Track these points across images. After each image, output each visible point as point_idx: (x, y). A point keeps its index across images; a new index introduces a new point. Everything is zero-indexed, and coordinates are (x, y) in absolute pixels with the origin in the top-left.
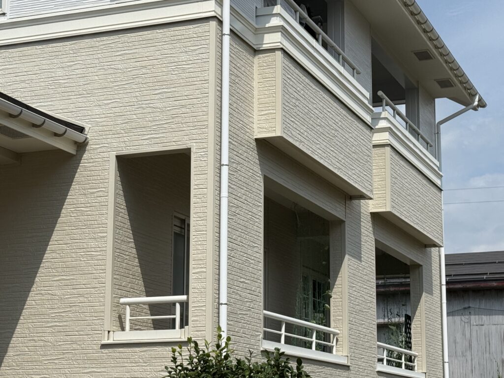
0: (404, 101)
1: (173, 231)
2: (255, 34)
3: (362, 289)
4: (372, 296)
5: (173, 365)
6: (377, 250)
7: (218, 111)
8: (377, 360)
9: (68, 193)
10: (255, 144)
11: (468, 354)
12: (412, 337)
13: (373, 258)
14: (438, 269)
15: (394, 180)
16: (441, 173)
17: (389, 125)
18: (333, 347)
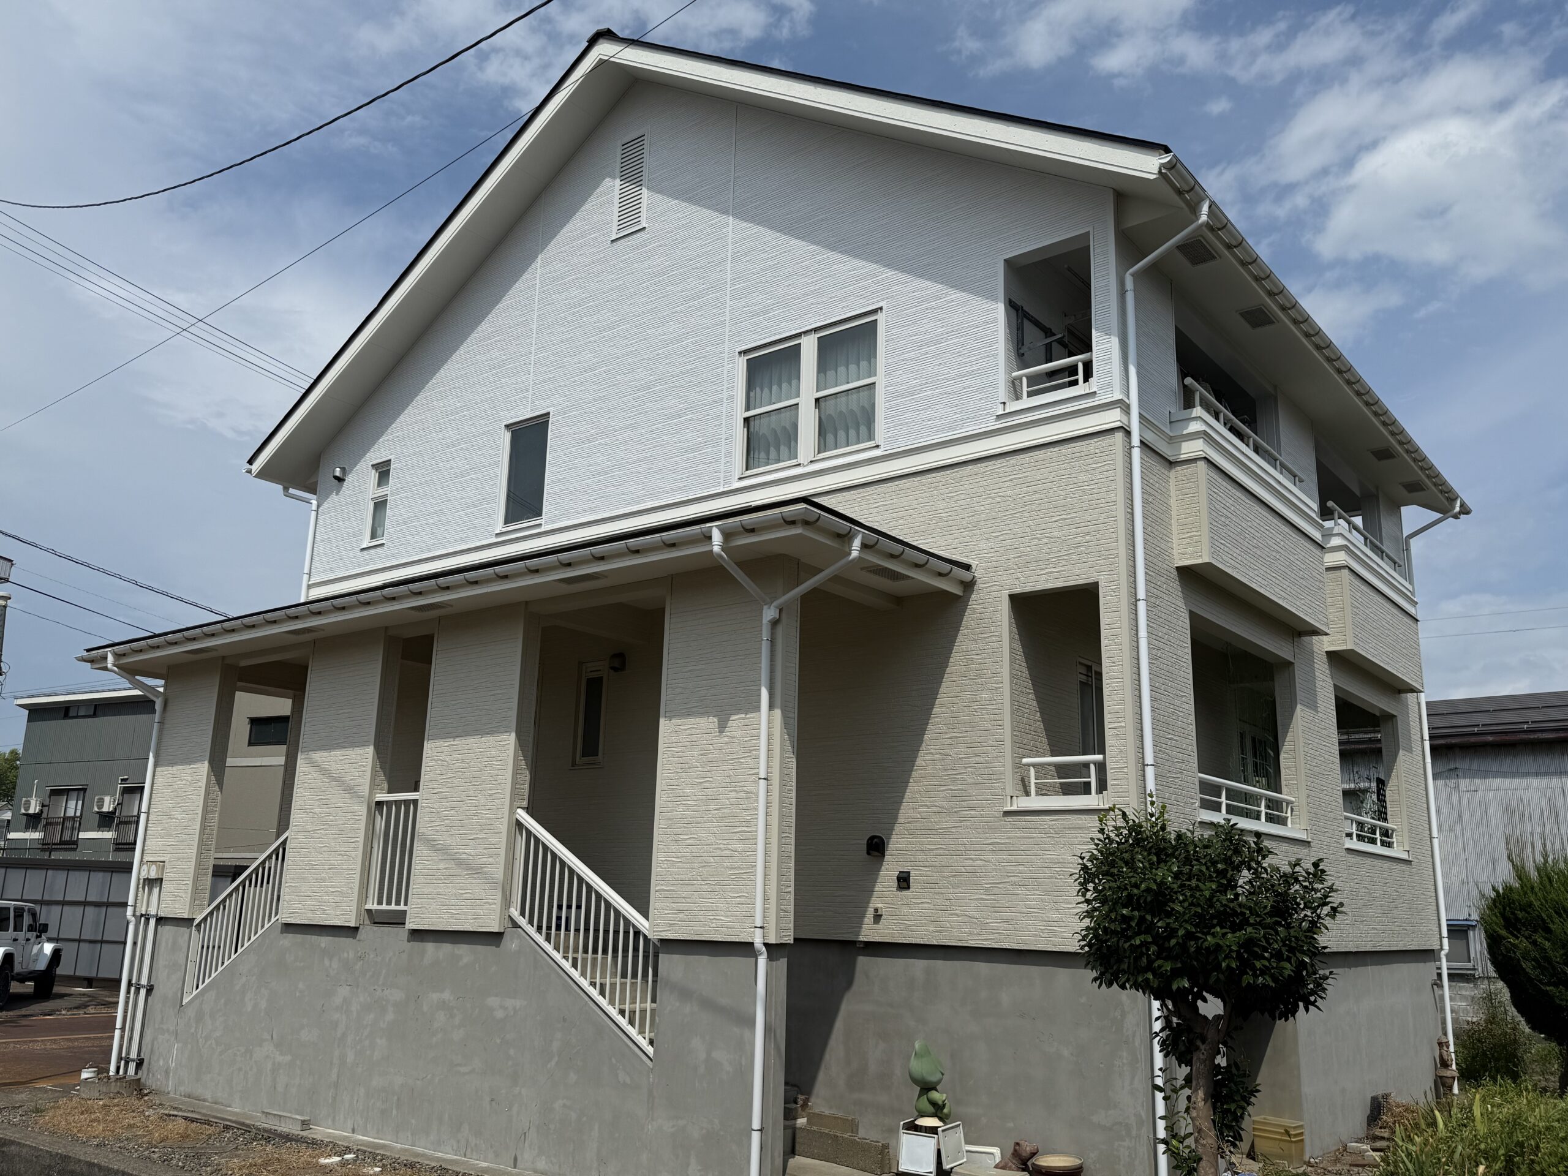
0: (1360, 512)
1: (1079, 679)
2: (1169, 443)
3: (1321, 747)
4: (1335, 756)
5: (1101, 836)
6: (1337, 698)
7: (1129, 537)
8: (1344, 835)
9: (956, 639)
10: (1176, 573)
11: (1458, 827)
12: (1388, 806)
13: (1332, 708)
14: (1418, 720)
15: (1355, 610)
16: (1415, 599)
17: (1345, 543)
18: (1287, 818)
